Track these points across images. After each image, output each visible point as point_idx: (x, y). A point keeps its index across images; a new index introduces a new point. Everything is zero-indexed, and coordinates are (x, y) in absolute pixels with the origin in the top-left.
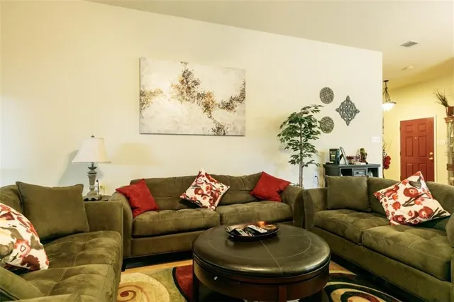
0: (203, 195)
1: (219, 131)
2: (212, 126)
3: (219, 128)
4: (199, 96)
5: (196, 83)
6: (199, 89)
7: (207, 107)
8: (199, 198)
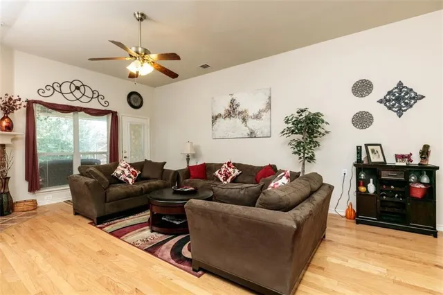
0: (221, 174)
1: (252, 135)
2: (246, 132)
3: (251, 133)
4: (240, 113)
5: (238, 105)
6: (239, 109)
7: (244, 120)
8: (219, 176)
